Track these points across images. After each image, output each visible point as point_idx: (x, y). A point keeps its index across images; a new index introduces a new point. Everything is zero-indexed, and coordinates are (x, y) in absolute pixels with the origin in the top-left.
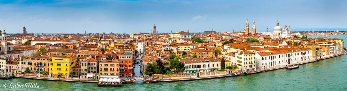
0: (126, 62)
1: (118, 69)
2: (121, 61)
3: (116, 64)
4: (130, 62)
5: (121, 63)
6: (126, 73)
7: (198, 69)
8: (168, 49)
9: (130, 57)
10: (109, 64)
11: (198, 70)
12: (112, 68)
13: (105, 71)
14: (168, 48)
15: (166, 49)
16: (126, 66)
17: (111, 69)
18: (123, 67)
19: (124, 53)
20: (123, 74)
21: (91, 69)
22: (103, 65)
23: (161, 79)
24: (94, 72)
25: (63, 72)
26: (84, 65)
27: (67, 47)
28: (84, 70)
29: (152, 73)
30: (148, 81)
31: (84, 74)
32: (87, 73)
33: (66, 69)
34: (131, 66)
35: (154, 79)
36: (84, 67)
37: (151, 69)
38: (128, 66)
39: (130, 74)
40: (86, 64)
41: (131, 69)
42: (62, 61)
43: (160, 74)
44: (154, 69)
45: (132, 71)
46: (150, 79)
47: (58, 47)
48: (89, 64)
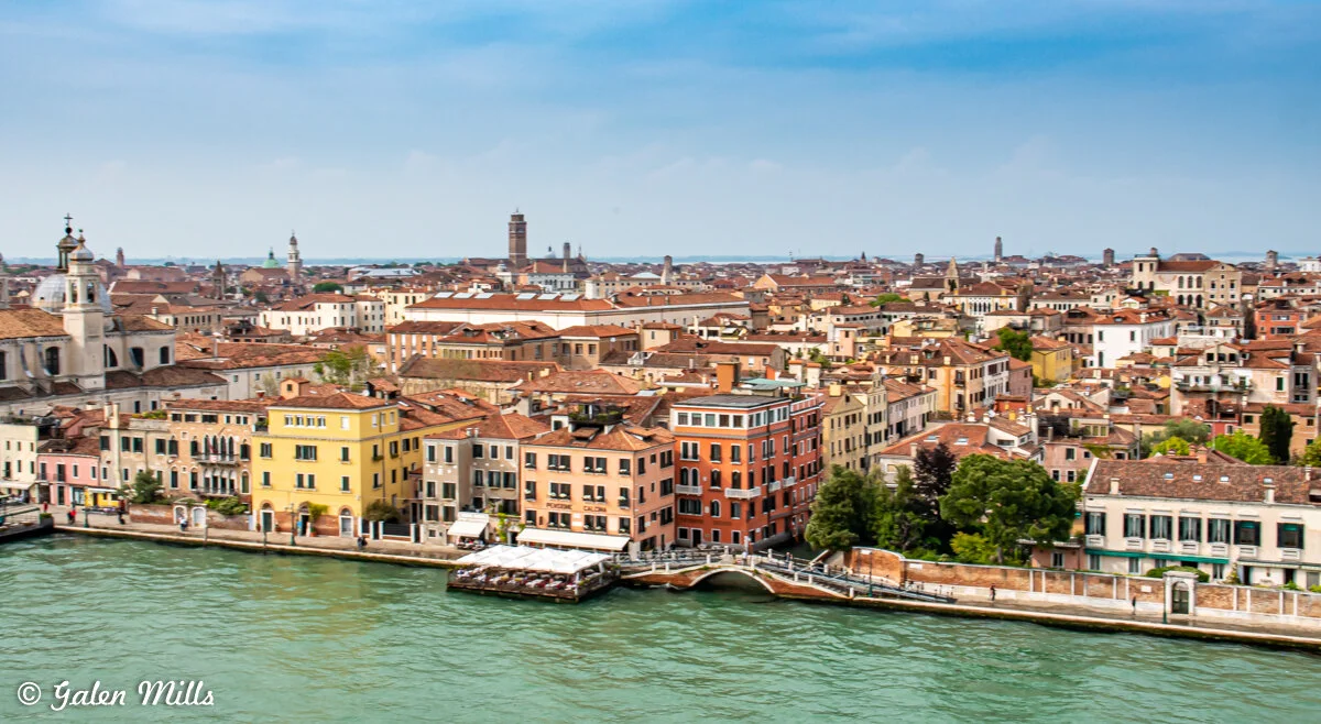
0: (715, 453)
1: (624, 492)
2: (685, 445)
3: (613, 460)
4: (735, 454)
5: (686, 456)
6: (717, 523)
7: (1235, 553)
8: (1207, 380)
9: (738, 421)
10: (577, 456)
11: (1233, 559)
13: (556, 501)
14: (1206, 372)
15: (1192, 383)
16: (716, 479)
17: (588, 490)
18: (695, 484)
19: (735, 391)
20: (697, 534)
21: (491, 484)
22: (542, 461)
23: (876, 589)
24: (507, 502)
25: (329, 497)
26: (441, 455)
27: (564, 345)
28: (439, 491)
29: (849, 538)
30: (783, 590)
31: (441, 513)
32: (457, 509)
33: (346, 480)
34: (745, 480)
35: (825, 584)
36: (440, 472)
37: (846, 510)
38: (727, 477)
39: (736, 535)
40: (449, 450)
41: (740, 497)
42: (322, 427)
43: (897, 554)
44: (869, 515)
45: (752, 512)
46: (801, 579)
47: (482, 350)
48: (477, 451)
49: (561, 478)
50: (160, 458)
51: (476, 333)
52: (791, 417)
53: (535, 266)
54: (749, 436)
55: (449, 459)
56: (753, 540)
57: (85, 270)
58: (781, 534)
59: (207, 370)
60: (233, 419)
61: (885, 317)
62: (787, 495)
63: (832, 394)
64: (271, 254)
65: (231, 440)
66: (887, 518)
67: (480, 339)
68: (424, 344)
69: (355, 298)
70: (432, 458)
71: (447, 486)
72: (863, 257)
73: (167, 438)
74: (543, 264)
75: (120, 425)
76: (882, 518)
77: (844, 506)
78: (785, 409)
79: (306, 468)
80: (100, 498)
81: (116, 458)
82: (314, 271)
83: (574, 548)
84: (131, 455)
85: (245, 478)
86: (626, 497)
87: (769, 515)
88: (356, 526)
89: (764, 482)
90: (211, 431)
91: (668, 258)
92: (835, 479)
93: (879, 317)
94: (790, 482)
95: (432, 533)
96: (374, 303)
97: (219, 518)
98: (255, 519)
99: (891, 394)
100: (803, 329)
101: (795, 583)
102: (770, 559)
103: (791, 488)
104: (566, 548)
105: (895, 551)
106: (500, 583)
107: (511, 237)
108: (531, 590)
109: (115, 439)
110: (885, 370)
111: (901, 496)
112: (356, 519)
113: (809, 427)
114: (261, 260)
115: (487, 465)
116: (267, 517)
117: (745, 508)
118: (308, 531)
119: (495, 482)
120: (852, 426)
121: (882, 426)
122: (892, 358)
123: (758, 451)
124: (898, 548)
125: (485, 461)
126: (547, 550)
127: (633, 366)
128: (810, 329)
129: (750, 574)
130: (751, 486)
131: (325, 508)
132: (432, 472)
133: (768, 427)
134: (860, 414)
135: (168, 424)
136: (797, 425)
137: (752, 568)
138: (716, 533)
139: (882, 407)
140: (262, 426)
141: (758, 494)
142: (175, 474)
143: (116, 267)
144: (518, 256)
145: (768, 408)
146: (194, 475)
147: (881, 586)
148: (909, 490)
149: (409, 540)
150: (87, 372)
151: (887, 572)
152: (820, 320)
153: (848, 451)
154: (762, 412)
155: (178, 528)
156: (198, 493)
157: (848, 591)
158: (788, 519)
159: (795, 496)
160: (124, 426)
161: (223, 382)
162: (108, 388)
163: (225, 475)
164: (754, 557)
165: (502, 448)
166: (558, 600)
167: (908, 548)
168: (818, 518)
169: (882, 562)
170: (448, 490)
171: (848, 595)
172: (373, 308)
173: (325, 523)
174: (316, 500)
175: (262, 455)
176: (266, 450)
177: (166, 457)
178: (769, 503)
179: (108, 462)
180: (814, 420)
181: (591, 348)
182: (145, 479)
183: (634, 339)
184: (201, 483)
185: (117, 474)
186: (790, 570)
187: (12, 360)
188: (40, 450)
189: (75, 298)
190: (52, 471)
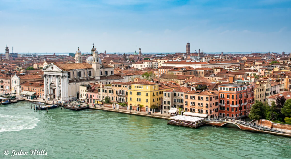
0: (228, 96)
1: (207, 104)
2: (221, 95)
3: (205, 97)
4: (233, 97)
5: (221, 97)
6: (228, 112)
9: (234, 90)
10: (197, 96)
12: (201, 102)
13: (192, 106)
16: (228, 102)
17: (199, 104)
18: (223, 103)
19: (233, 83)
20: (224, 115)
21: (178, 102)
22: (189, 97)
23: (265, 129)
24: (181, 106)
25: (143, 103)
26: (167, 95)
27: (196, 72)
28: (167, 103)
29: (259, 117)
30: (243, 128)
31: (167, 108)
32: (170, 107)
33: (147, 100)
34: (235, 103)
35: (253, 127)
36: (167, 99)
37: (259, 110)
38: (231, 102)
39: (233, 115)
40: (169, 94)
41: (234, 107)
42: (142, 88)
43: (271, 121)
44: (264, 112)
45: (236, 110)
46: (247, 126)
47: (178, 73)
48: (175, 94)
49: (193, 101)
50: (110, 94)
51: (177, 69)
52: (246, 89)
53: (192, 54)
54: (236, 93)
55: (169, 96)
56: (237, 117)
57: (96, 55)
58: (243, 115)
59: (120, 76)
60: (124, 86)
61: (273, 66)
62: (245, 107)
63: (257, 84)
64: (136, 52)
65: (124, 91)
66: (269, 113)
67: (177, 70)
68: (166, 71)
69: (152, 61)
70: (165, 96)
71: (168, 102)
72: (269, 52)
73: (111, 90)
74: (194, 54)
75: (102, 87)
76: (267, 113)
77: (258, 110)
78: (245, 87)
79: (139, 97)
80: (98, 102)
81: (101, 94)
82: (145, 55)
83: (196, 116)
84: (104, 93)
85: (127, 99)
86: (207, 105)
87: (241, 111)
88: (149, 110)
89: (239, 103)
90: (120, 89)
91: (222, 53)
92: (256, 103)
93: (271, 66)
94: (246, 104)
95: (165, 112)
96: (156, 62)
97: (121, 107)
98: (128, 107)
99: (272, 84)
100: (252, 69)
101: (246, 126)
102: (240, 121)
103: (246, 105)
104: (194, 116)
105: (270, 120)
106: (179, 123)
107: (187, 48)
108: (185, 125)
109: (101, 90)
110: (271, 79)
111: (272, 108)
112: (149, 108)
113: (251, 91)
114: (134, 53)
115: (177, 98)
116: (131, 107)
117: (235, 109)
118: (139, 110)
119: (179, 101)
120: (262, 91)
121: (269, 92)
122: (273, 76)
123: (238, 96)
124: (271, 120)
125: (176, 97)
126: (189, 117)
127: (211, 77)
128: (254, 69)
129: (235, 124)
130: (236, 104)
131: (143, 106)
132: (165, 99)
133: (241, 91)
134: (264, 89)
135: (111, 87)
136: (248, 91)
137: (236, 123)
138: (228, 115)
139: (269, 87)
140: (130, 88)
141: (238, 106)
142: (113, 97)
143: (104, 55)
144: (188, 52)
145: (241, 87)
146: (117, 98)
147: (266, 128)
148: (274, 107)
149: (160, 113)
150: (96, 76)
151: (268, 125)
152: (256, 67)
153: (261, 97)
154: (239, 88)
155: (113, 109)
156: (117, 101)
157: (258, 129)
158: (245, 112)
159: (247, 107)
160: (103, 87)
161: (123, 79)
162: (101, 79)
163: (123, 98)
164: (236, 120)
165: (180, 94)
166: (191, 127)
167: (273, 120)
168: (251, 112)
169: (267, 123)
170: (169, 103)
171: (258, 130)
172: (156, 63)
173: (142, 109)
174: (141, 104)
175: (130, 94)
176: (131, 93)
177: (111, 94)
178: (241, 108)
179: (100, 95)
180: (252, 90)
181: (202, 73)
182: (107, 98)
183: (212, 71)
184: (118, 99)
185: (102, 97)
186: (245, 124)
187: (82, 73)
188: (87, 92)
189: (94, 61)
190: (89, 96)
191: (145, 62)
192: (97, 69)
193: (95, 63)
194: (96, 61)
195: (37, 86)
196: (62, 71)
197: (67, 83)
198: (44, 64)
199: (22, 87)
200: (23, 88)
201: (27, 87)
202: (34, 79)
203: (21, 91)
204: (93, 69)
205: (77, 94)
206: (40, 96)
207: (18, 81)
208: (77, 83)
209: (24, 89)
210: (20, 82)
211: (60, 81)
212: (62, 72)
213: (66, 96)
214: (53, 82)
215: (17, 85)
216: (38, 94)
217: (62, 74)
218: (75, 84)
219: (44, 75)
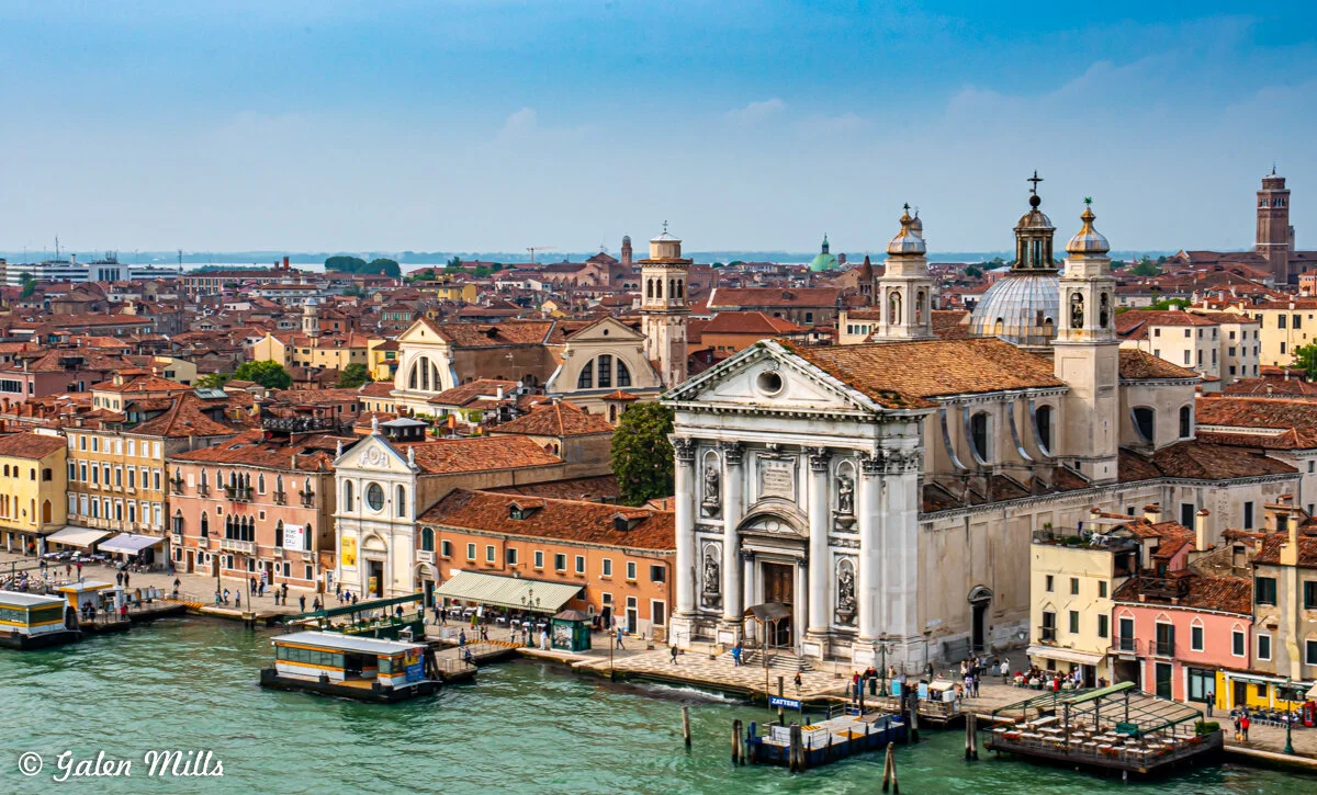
59: (1257, 451)
64: (825, 247)
75: (1302, 561)
80: (1253, 692)
81: (1291, 620)
107: (1261, 217)
109: (1289, 585)
144: (1272, 248)
150: (1096, 453)
160: (1308, 562)
161: (1291, 473)
162: (1121, 480)
172: (1244, 335)
179: (1272, 628)
185: (1293, 651)
187: (994, 429)
188: (1116, 596)
189: (1077, 318)
190: (1145, 636)
191: (1163, 329)
192: (1102, 391)
193: (1088, 339)
194: (1098, 327)
195: (592, 537)
196: (877, 408)
197: (915, 512)
198: (409, 338)
199: (441, 536)
200: (447, 545)
201: (497, 547)
202: (514, 472)
203: (432, 571)
204: (1067, 392)
205: (971, 609)
206: (621, 622)
207: (401, 489)
208: (975, 518)
209: (461, 553)
210: (421, 496)
211: (847, 501)
212: (880, 420)
213: (901, 628)
214: (765, 507)
215: (392, 524)
216: (602, 605)
217: (879, 438)
218: (959, 520)
219: (680, 441)
